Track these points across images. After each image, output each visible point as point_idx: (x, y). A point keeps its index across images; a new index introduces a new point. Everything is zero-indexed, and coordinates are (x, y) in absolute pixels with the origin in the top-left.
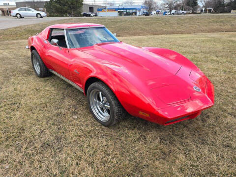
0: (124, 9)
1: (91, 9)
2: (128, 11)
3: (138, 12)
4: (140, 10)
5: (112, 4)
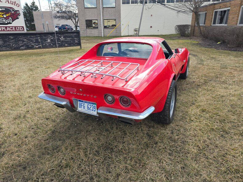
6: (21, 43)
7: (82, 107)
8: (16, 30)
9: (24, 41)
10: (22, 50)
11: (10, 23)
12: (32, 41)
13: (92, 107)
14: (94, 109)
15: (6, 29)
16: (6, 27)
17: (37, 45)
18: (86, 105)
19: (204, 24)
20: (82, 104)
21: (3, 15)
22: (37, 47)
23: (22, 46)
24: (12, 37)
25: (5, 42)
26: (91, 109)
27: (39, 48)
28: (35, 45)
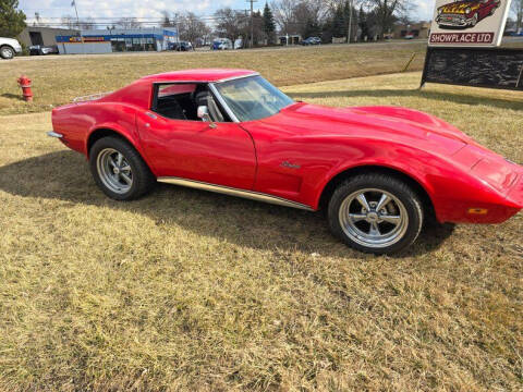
0: (122, 36)
1: (36, 36)
2: (135, 41)
3: (158, 44)
4: (161, 39)
5: (88, 26)
6: (475, 70)
8: (476, 41)
9: (485, 67)
10: (472, 85)
11: (471, 26)
12: (501, 67)
15: (459, 38)
16: (460, 35)
17: (507, 79)
21: (465, 9)
22: (506, 83)
23: (475, 77)
24: (464, 56)
25: (449, 64)
27: (511, 87)
28: (504, 78)
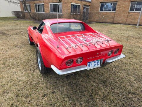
7: (90, 66)
13: (97, 63)
14: (98, 64)
18: (93, 63)
19: (30, 11)
20: (90, 64)
26: (97, 64)
